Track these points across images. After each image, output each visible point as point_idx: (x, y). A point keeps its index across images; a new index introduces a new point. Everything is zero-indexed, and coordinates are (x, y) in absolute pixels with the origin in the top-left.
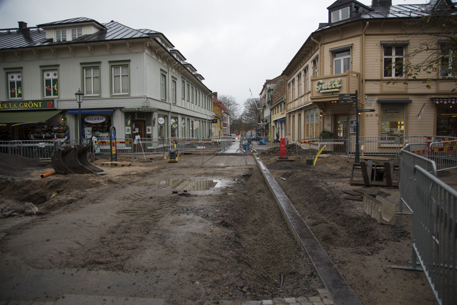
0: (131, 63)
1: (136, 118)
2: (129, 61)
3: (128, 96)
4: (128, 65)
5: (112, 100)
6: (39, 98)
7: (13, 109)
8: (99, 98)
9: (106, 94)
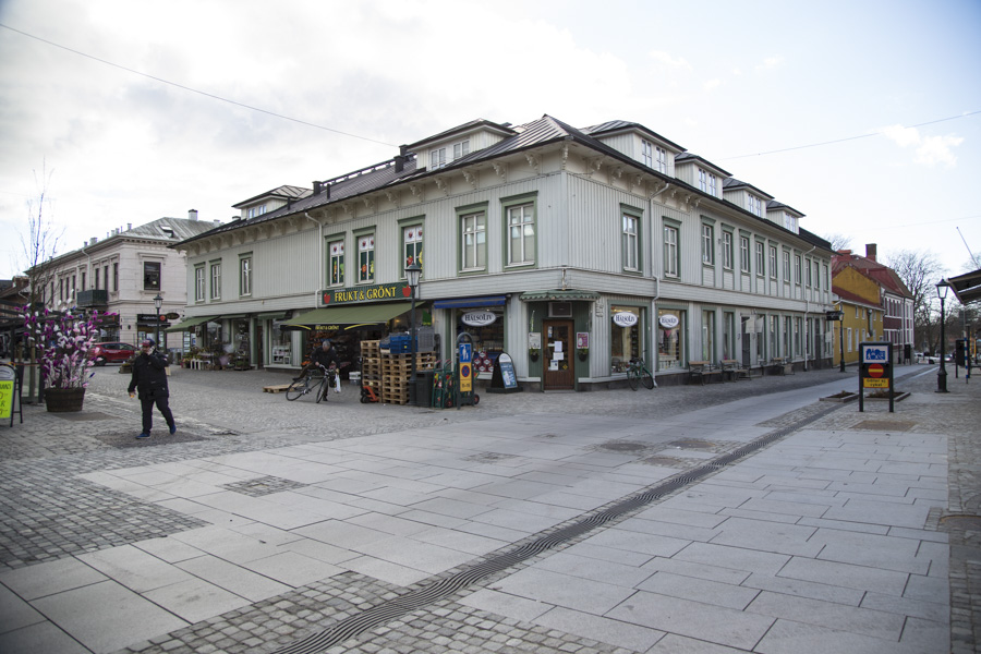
0: (539, 197)
1: (551, 315)
2: (535, 193)
3: (533, 268)
4: (532, 202)
5: (505, 278)
6: (396, 279)
7: (358, 302)
8: (484, 273)
9: (496, 266)
